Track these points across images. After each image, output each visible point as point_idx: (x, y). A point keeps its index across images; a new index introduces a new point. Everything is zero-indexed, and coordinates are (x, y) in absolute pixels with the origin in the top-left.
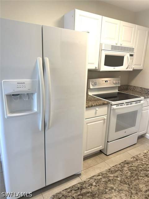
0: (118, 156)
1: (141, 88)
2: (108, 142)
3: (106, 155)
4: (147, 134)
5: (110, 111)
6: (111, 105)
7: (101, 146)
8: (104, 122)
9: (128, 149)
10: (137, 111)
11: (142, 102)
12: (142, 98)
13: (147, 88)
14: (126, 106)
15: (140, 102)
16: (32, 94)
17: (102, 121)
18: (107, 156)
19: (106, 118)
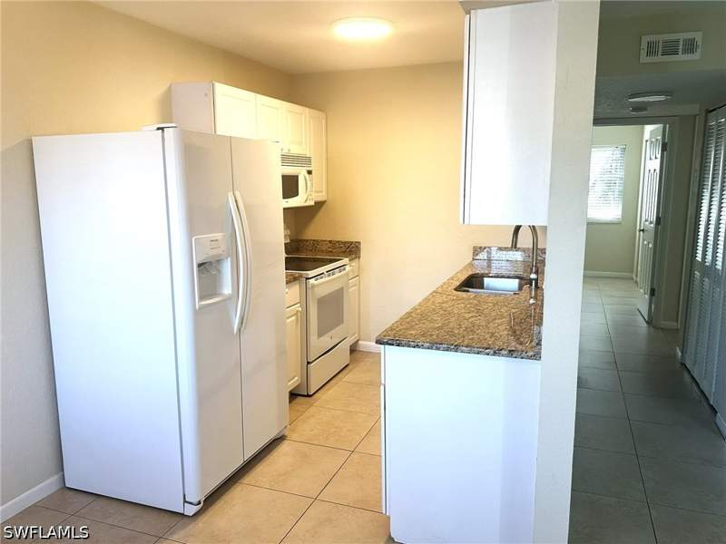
0: (330, 392)
1: (330, 242)
2: (308, 363)
3: (308, 396)
4: (360, 342)
5: (306, 291)
6: (307, 279)
7: (296, 378)
8: (297, 320)
9: (340, 376)
10: (342, 288)
11: (348, 268)
12: (346, 260)
13: (344, 240)
14: (327, 279)
15: (344, 269)
16: (219, 261)
17: (294, 318)
18: (310, 396)
19: (300, 309)
